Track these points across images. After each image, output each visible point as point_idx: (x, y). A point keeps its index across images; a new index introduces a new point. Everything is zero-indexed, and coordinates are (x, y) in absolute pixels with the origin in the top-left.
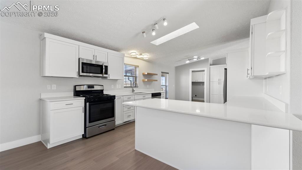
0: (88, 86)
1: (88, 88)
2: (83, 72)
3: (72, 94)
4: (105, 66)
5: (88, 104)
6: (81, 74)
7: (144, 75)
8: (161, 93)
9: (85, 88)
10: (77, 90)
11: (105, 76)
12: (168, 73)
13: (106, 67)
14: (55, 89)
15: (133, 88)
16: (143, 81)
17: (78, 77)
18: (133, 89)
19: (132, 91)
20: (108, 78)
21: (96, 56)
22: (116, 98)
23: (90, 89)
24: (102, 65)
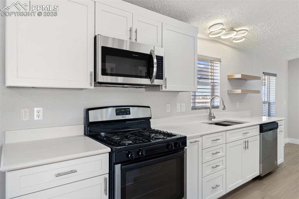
0: (116, 110)
1: (117, 114)
2: (104, 73)
3: (80, 129)
4: (156, 56)
5: (118, 167)
6: (101, 78)
7: (231, 80)
8: (277, 124)
9: (109, 115)
10: (90, 121)
11: (157, 82)
12: (275, 75)
13: (160, 59)
14: (41, 118)
15: (210, 111)
16: (228, 94)
17: (93, 87)
18: (210, 113)
19: (207, 117)
20: (164, 89)
21: (136, 32)
22: (188, 142)
23: (120, 117)
24: (149, 53)
